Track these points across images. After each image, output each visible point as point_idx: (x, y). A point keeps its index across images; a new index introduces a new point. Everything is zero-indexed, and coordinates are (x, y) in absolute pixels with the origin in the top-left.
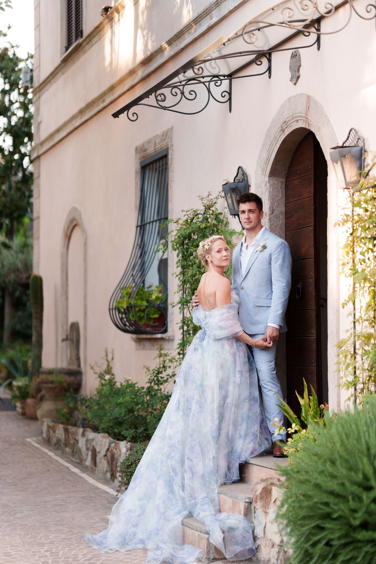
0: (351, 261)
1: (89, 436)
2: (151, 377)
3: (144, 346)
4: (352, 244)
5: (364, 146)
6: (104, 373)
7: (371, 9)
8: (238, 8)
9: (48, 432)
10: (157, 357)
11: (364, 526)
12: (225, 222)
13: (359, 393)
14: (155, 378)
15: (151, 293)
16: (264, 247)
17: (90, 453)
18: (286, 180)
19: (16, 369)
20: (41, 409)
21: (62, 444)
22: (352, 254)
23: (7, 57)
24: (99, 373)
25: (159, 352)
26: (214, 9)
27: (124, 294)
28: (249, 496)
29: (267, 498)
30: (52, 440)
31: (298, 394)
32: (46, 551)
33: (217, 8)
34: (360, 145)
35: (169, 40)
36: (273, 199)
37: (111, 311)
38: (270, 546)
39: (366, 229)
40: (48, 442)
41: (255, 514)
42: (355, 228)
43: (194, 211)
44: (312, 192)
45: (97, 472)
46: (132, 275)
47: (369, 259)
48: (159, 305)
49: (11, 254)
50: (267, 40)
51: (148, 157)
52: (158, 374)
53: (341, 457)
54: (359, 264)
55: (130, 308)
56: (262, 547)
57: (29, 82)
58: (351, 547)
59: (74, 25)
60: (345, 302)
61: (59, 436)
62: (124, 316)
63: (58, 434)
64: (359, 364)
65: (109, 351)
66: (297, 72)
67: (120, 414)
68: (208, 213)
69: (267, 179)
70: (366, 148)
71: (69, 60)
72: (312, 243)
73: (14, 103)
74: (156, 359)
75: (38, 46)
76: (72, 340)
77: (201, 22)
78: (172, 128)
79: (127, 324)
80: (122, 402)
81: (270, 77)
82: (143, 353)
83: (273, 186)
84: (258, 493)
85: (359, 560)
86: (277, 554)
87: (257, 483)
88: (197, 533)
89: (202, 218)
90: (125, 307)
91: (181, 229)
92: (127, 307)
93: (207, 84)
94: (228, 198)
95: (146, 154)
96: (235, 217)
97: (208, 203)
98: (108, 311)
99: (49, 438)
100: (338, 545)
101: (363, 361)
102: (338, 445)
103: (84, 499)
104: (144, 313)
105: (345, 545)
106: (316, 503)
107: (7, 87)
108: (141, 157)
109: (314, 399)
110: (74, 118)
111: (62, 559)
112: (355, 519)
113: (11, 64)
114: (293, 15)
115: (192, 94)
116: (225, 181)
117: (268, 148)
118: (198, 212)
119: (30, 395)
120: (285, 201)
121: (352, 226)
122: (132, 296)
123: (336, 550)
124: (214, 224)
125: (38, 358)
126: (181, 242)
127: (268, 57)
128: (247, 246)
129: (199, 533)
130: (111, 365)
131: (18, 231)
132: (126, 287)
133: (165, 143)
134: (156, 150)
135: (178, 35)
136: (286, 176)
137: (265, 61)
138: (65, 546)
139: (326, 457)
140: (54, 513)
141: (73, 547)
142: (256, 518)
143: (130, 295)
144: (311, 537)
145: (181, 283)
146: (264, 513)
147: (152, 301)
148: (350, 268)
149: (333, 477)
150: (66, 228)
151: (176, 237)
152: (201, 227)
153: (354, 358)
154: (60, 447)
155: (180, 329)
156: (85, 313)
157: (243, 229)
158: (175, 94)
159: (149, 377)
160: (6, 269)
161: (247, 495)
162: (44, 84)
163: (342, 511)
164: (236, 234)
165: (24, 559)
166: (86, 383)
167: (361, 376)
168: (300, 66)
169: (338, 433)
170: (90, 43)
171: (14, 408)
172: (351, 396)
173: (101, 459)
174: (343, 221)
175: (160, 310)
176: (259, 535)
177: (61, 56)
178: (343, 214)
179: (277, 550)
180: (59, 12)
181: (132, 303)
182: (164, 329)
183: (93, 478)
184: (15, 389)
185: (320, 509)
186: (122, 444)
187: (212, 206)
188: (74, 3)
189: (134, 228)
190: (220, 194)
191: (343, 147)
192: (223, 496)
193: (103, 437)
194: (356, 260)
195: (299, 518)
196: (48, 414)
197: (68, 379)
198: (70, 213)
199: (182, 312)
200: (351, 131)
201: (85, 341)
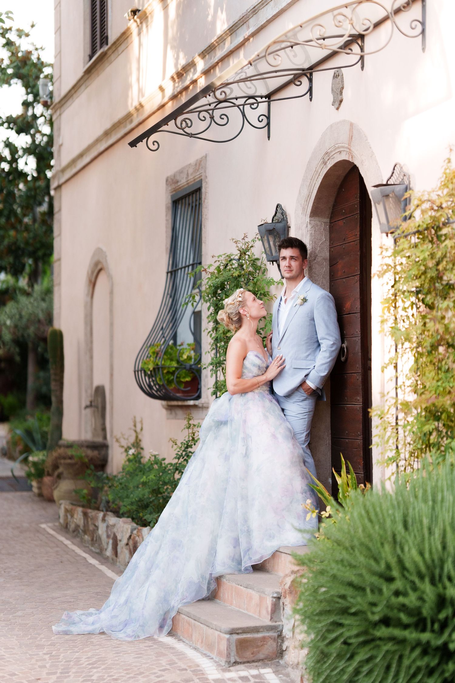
0: (393, 317)
1: (109, 521)
2: (179, 451)
3: (176, 414)
4: (393, 298)
5: (410, 183)
6: (131, 446)
7: (416, 26)
8: (277, 17)
9: (66, 516)
10: (184, 428)
11: (386, 621)
12: (262, 269)
13: (402, 471)
14: (184, 453)
15: (181, 351)
16: (305, 300)
17: (111, 541)
18: (330, 221)
19: (33, 441)
20: (58, 489)
21: (81, 531)
22: (394, 310)
23: (31, 62)
24: (126, 446)
25: (187, 423)
26: (251, 17)
27: (151, 353)
28: (278, 590)
29: (296, 592)
30: (70, 526)
31: (336, 471)
32: (45, 654)
33: (254, 16)
34: (405, 183)
35: (202, 52)
36: (315, 242)
37: (136, 373)
40: (65, 528)
41: (284, 611)
42: (397, 279)
43: (227, 256)
44: (358, 236)
45: (118, 564)
46: (162, 329)
47: (413, 315)
48: (191, 366)
49: (30, 303)
50: (308, 57)
51: (180, 190)
52: (187, 448)
54: (402, 321)
55: (157, 369)
56: (291, 649)
57: (49, 97)
58: (372, 645)
59: (98, 29)
60: (385, 365)
61: (78, 522)
62: (151, 379)
63: (76, 519)
64: (401, 437)
65: (138, 420)
66: (339, 95)
67: (144, 495)
68: (244, 259)
69: (308, 219)
70: (411, 186)
71: (92, 72)
72: (358, 296)
73: (39, 118)
74: (184, 430)
76: (97, 407)
77: (237, 31)
78: (206, 157)
79: (155, 388)
80: (145, 481)
81: (311, 100)
82: (174, 422)
83: (315, 228)
84: (287, 587)
85: (378, 659)
87: (286, 576)
88: (217, 633)
89: (236, 264)
90: (151, 369)
91: (212, 278)
92: (154, 369)
93: (241, 107)
94: (264, 241)
95: (178, 186)
96: (273, 263)
97: (243, 247)
98: (133, 373)
99: (67, 524)
100: (356, 644)
103: (98, 595)
104: (174, 376)
105: (365, 643)
106: (332, 596)
107: (30, 98)
108: (173, 190)
109: (352, 477)
110: (98, 141)
111: (63, 663)
112: (373, 613)
113: (34, 70)
114: (326, 31)
115: (223, 119)
116: (262, 221)
117: (309, 182)
118: (232, 257)
119: (46, 473)
120: (330, 246)
121: (393, 277)
122: (159, 355)
123: (354, 648)
124: (250, 271)
125: (59, 428)
126: (212, 292)
127: (309, 77)
128: (286, 300)
129: (219, 633)
130: (140, 437)
132: (153, 345)
133: (198, 173)
134: (189, 181)
136: (330, 216)
137: (305, 81)
138: (68, 648)
140: (61, 611)
141: (76, 649)
142: (285, 615)
143: (157, 354)
144: (327, 634)
145: (214, 340)
147: (183, 361)
148: (391, 326)
149: (352, 566)
150: (90, 272)
151: (208, 287)
152: (234, 275)
153: (395, 430)
154: (78, 535)
155: (212, 395)
156: (112, 375)
157: (283, 278)
158: (203, 119)
159: (176, 452)
160: (24, 320)
161: (275, 589)
162: (66, 99)
163: (360, 604)
164: (275, 283)
165: (18, 662)
166: (112, 458)
167: (403, 451)
168: (343, 88)
170: (116, 52)
171: (29, 488)
172: (393, 474)
173: (122, 548)
174: (382, 272)
175: (192, 373)
176: (288, 636)
177: (84, 67)
180: (82, 13)
181: (159, 364)
182: (197, 395)
183: (113, 571)
184: (30, 465)
185: (338, 603)
186: (145, 530)
187: (248, 250)
188: (98, 3)
189: (165, 275)
190: (257, 236)
191: (387, 185)
192: (250, 591)
193: (125, 523)
194: (398, 316)
195: (315, 613)
196: (67, 496)
197: (90, 453)
198: (94, 255)
199: (214, 375)
200: (395, 166)
201: (112, 408)
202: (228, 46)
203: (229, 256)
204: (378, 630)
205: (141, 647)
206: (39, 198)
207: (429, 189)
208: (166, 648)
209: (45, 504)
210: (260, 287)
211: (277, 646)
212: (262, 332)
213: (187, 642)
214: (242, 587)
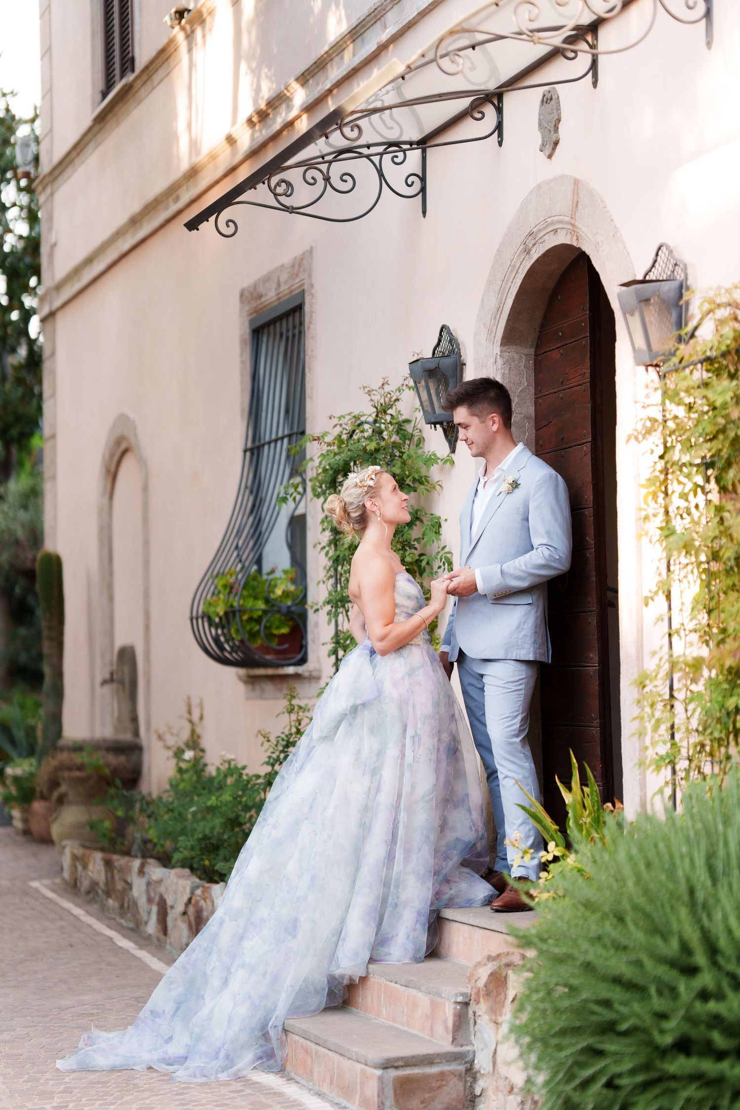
0: (663, 510)
1: (151, 873)
2: (273, 753)
3: (262, 690)
4: (662, 477)
5: (686, 279)
6: (184, 747)
7: (696, 3)
9: (74, 867)
10: (283, 713)
11: (683, 1046)
12: (416, 438)
13: (682, 779)
14: (282, 756)
15: (273, 583)
16: (516, 485)
17: (155, 909)
18: (535, 352)
19: (13, 741)
20: (59, 821)
21: (100, 892)
22: (664, 498)
24: (173, 747)
25: (288, 703)
26: (390, 10)
27: (220, 587)
28: (465, 990)
29: (498, 994)
30: (81, 883)
31: (561, 782)
33: (395, 6)
34: (678, 277)
35: (303, 74)
37: (194, 621)
38: (506, 1091)
39: (689, 446)
40: (73, 887)
41: (476, 1027)
42: (669, 445)
43: (355, 417)
44: (588, 375)
45: (168, 947)
46: (237, 547)
47: (697, 507)
48: (289, 607)
50: (494, 69)
51: (265, 309)
52: (287, 746)
53: (636, 907)
54: (679, 517)
55: (231, 614)
56: (490, 1093)
57: (32, 164)
58: (657, 1090)
59: (117, 47)
60: (650, 595)
61: (95, 876)
62: (220, 631)
63: (92, 872)
64: (680, 719)
65: (195, 702)
66: (552, 132)
67: (213, 829)
68: (383, 421)
69: (497, 349)
70: (689, 282)
71: (108, 118)
72: (589, 478)
73: (9, 208)
74: (281, 715)
75: (48, 92)
76: (122, 682)
77: (365, 35)
78: (311, 251)
79: (227, 647)
80: (214, 804)
81: (500, 144)
82: (260, 705)
83: (510, 365)
84: (481, 983)
86: (518, 1105)
87: (478, 964)
88: (359, 1067)
89: (370, 431)
90: (221, 613)
91: (329, 453)
92: (226, 613)
93: (376, 159)
94: (421, 389)
95: (262, 304)
96: (435, 427)
97: (382, 401)
98: (189, 622)
99: (76, 881)
100: (630, 1087)
101: (689, 713)
102: (630, 884)
104: (260, 625)
105: (646, 1086)
106: (586, 1001)
108: (252, 311)
109: (592, 792)
110: (119, 234)
112: (662, 1032)
114: (537, 16)
115: (346, 181)
116: (416, 355)
117: (499, 286)
118: (363, 419)
119: (38, 794)
120: (535, 394)
121: (662, 441)
122: (234, 590)
123: (627, 1096)
124: (394, 443)
125: (56, 718)
126: (328, 479)
127: (496, 103)
128: (485, 483)
129: (363, 1066)
130: (198, 730)
131: (21, 465)
132: (223, 573)
133: (297, 280)
134: (281, 295)
135: (321, 64)
136: (535, 343)
137: (490, 111)
138: (96, 1097)
139: (606, 909)
140: (76, 1031)
141: (110, 1099)
142: (478, 1034)
143: (231, 588)
144: (575, 1070)
145: (331, 562)
146: (492, 1025)
147: (275, 600)
148: (659, 526)
149: (621, 948)
150: (107, 456)
151: (320, 471)
152: (368, 448)
153: (669, 707)
154: (97, 898)
155: (329, 656)
156: (147, 628)
157: (453, 451)
158: (312, 181)
159: (269, 754)
161: (460, 989)
163: (638, 1016)
164: (439, 461)
166: (149, 769)
167: (685, 744)
168: (559, 120)
169: (631, 858)
170: (149, 83)
171: (7, 821)
172: (665, 786)
173: (176, 920)
174: (643, 432)
175: (292, 619)
176: (484, 1069)
177: (93, 110)
178: (645, 417)
179: (519, 1099)
180: (89, 22)
181: (235, 604)
182: (299, 656)
183: (160, 959)
184: (8, 782)
185: (593, 1013)
186: (216, 888)
187: (391, 407)
188: (116, 2)
189: (240, 454)
190: (406, 382)
191: (644, 281)
192: (414, 992)
193: (180, 877)
194: (671, 509)
195: (552, 1032)
196: (74, 832)
197: (113, 760)
198: (114, 426)
199: (333, 620)
200: (659, 249)
201: (148, 683)
202: (350, 59)
203: (356, 418)
204: (671, 1062)
205: (223, 1092)
206: (11, 341)
207: (728, 285)
208: (267, 1094)
209: (35, 848)
210: (412, 468)
211: (465, 1089)
212: (417, 545)
213: (302, 1082)
214: (397, 986)
